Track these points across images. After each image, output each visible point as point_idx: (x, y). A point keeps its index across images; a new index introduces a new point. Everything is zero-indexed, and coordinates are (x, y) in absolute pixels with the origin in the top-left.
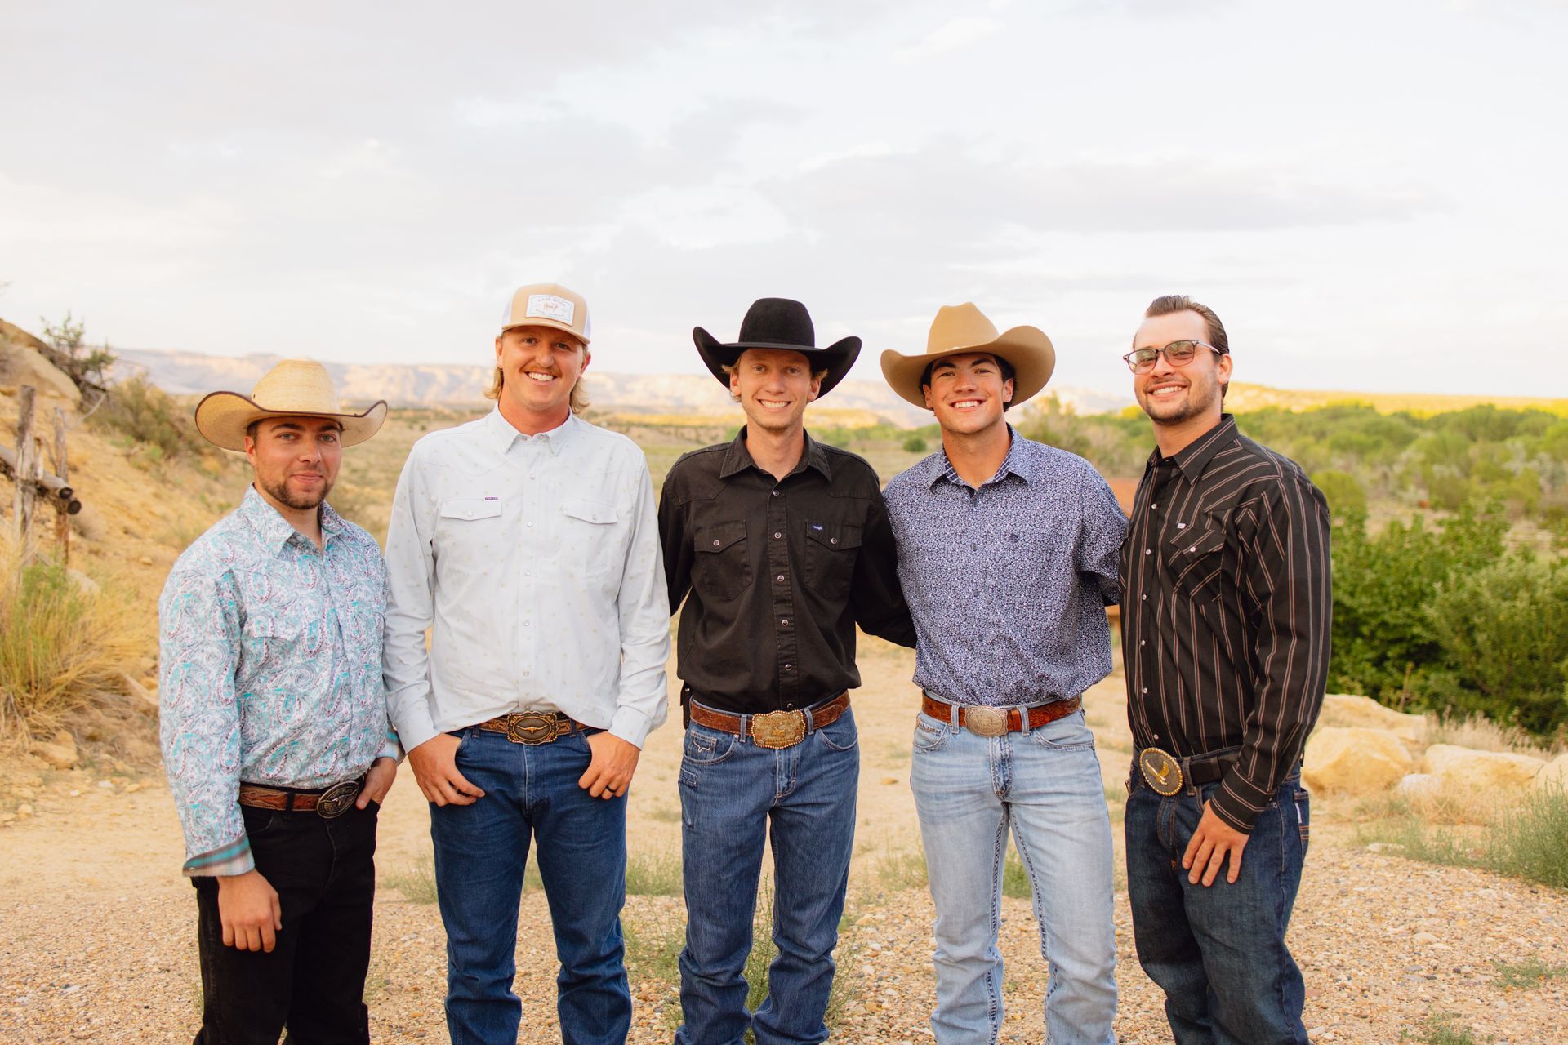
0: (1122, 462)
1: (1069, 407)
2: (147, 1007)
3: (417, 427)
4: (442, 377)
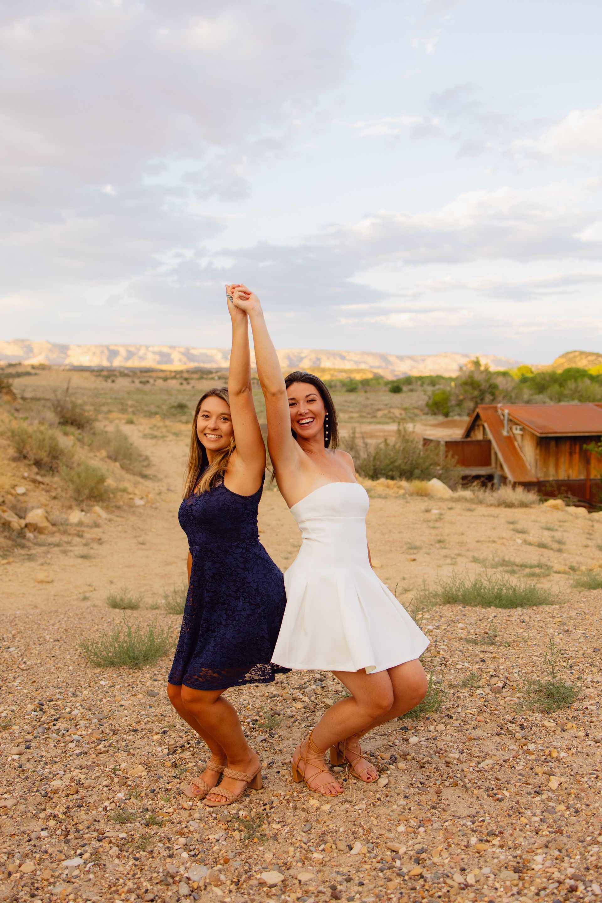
0: (517, 397)
1: (486, 365)
2: (53, 657)
3: (110, 381)
4: (123, 352)
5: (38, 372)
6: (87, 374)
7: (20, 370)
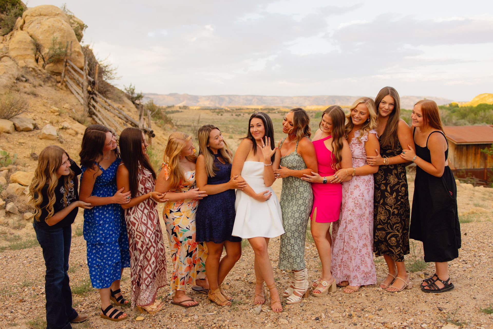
3: (220, 114)
5: (183, 110)
6: (208, 111)
7: (174, 109)
